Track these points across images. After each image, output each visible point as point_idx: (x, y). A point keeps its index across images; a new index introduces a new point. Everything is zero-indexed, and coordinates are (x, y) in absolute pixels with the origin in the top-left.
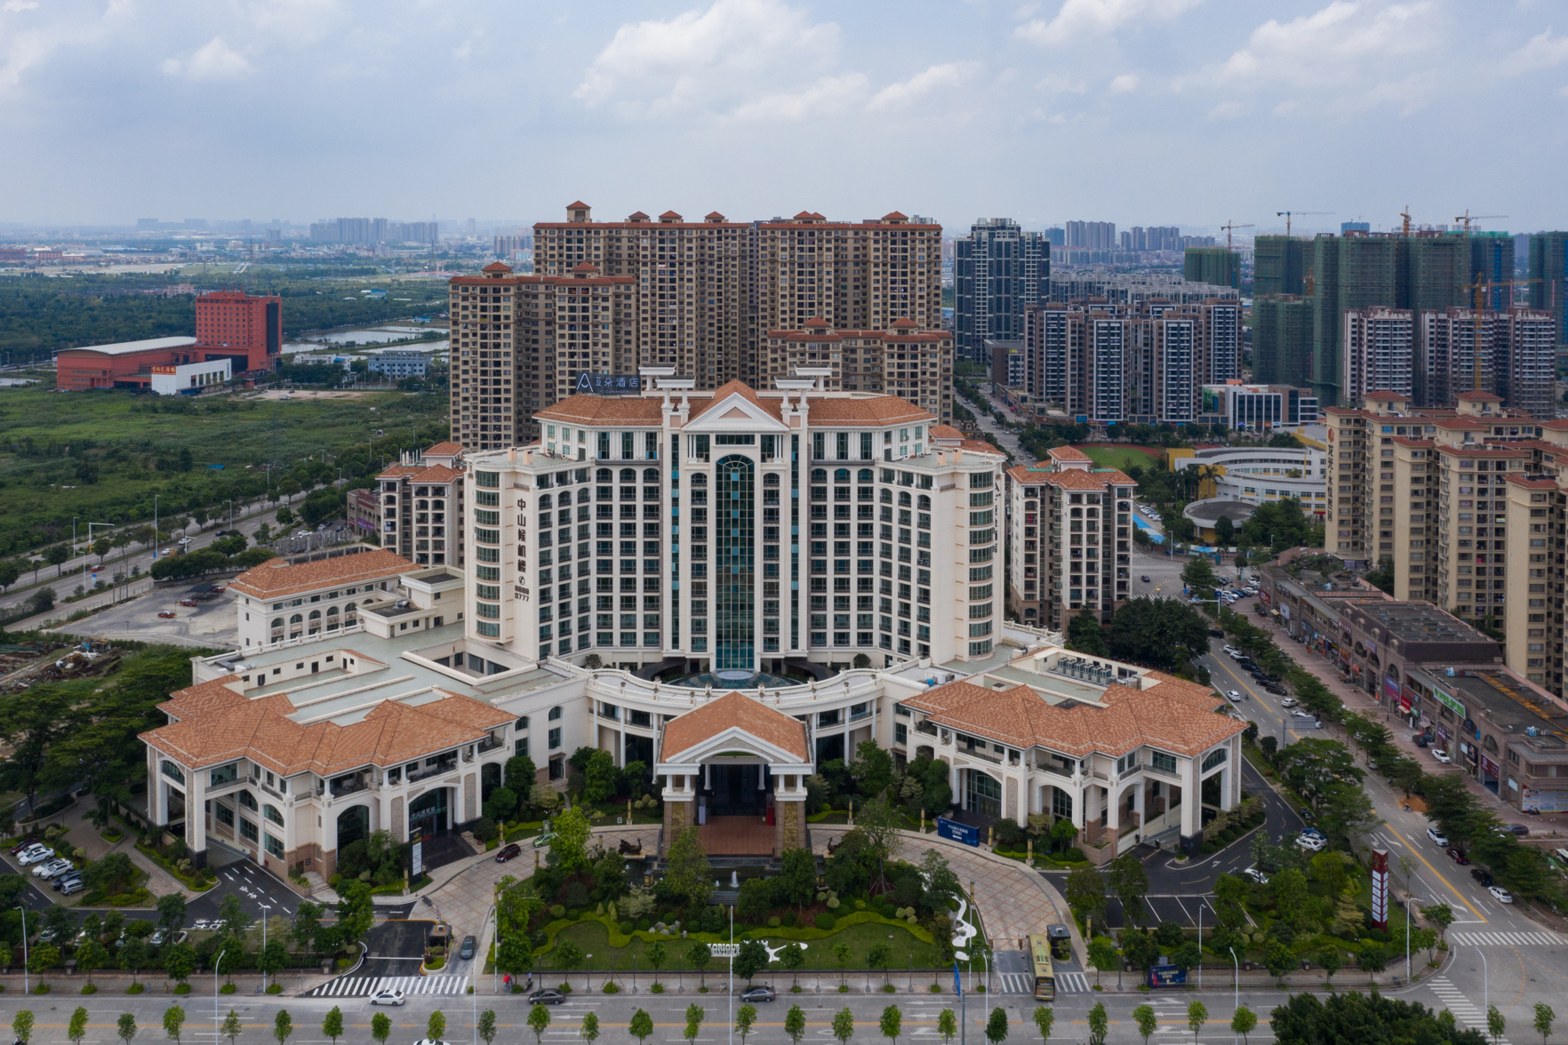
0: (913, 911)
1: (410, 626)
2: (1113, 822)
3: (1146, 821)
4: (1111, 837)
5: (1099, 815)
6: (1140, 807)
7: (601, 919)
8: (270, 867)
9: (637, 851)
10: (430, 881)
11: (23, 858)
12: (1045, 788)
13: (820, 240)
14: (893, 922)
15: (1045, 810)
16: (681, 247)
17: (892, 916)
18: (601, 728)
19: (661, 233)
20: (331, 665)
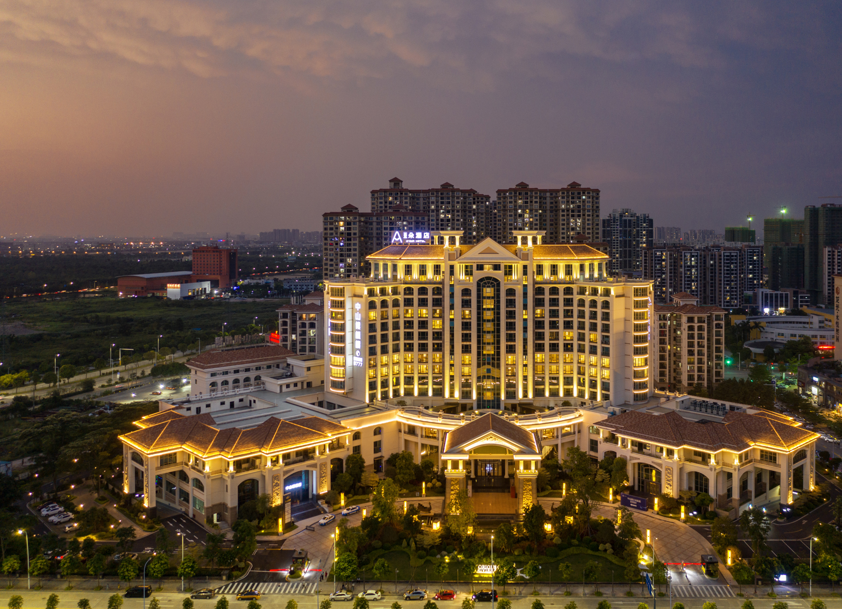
0: (611, 546)
1: (292, 386)
2: (736, 495)
3: (756, 496)
4: (735, 504)
5: (726, 491)
6: (751, 487)
7: (406, 550)
8: (196, 519)
9: (429, 510)
10: (297, 527)
11: (44, 512)
12: (690, 474)
13: (531, 197)
14: (597, 554)
15: (690, 489)
16: (453, 201)
17: (596, 549)
18: (406, 441)
19: (442, 194)
20: (242, 404)
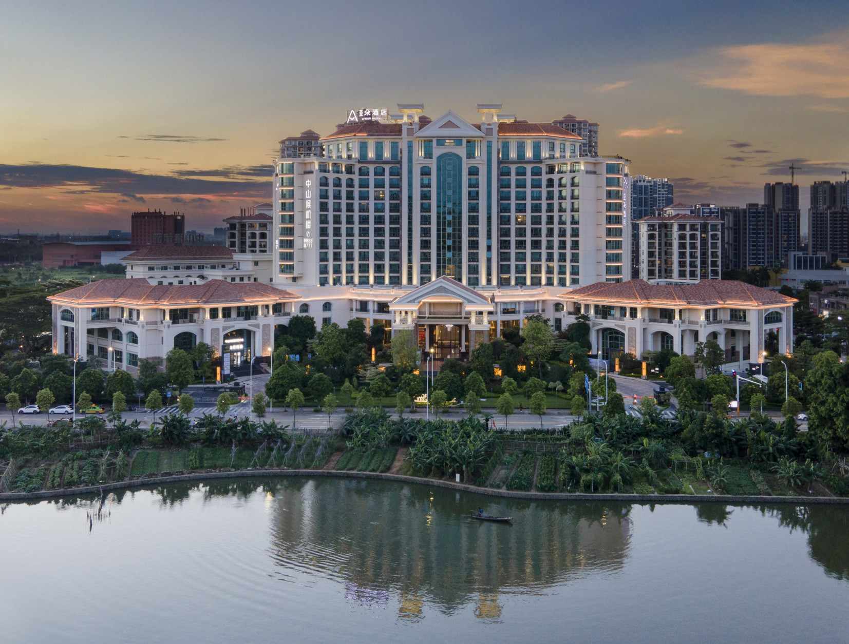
12: (656, 334)
15: (656, 347)
